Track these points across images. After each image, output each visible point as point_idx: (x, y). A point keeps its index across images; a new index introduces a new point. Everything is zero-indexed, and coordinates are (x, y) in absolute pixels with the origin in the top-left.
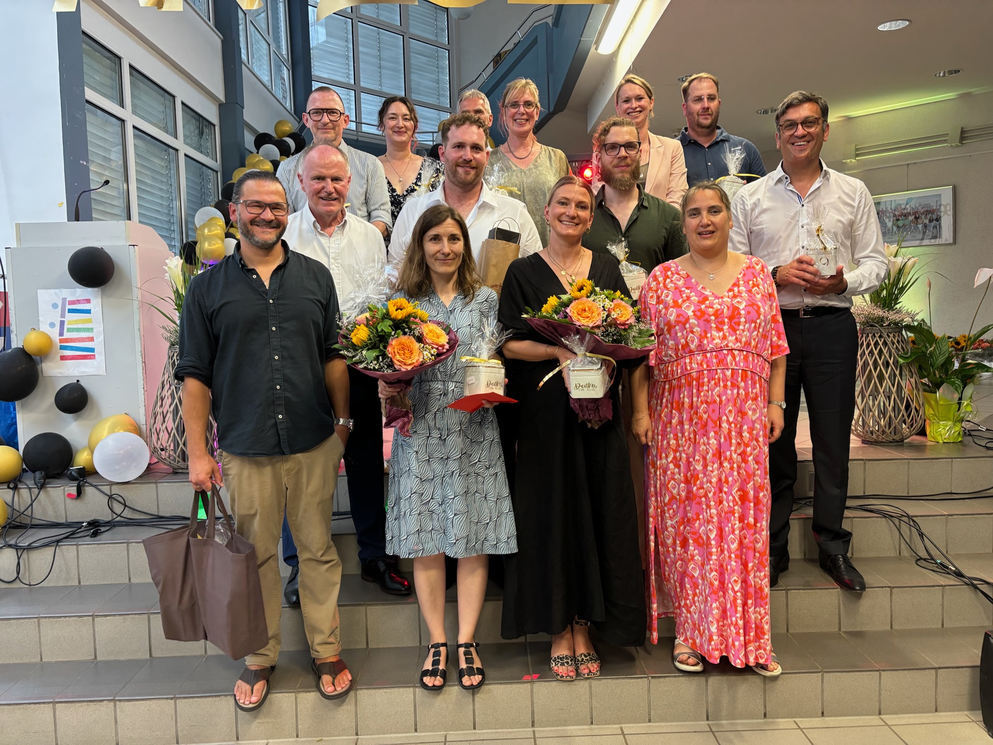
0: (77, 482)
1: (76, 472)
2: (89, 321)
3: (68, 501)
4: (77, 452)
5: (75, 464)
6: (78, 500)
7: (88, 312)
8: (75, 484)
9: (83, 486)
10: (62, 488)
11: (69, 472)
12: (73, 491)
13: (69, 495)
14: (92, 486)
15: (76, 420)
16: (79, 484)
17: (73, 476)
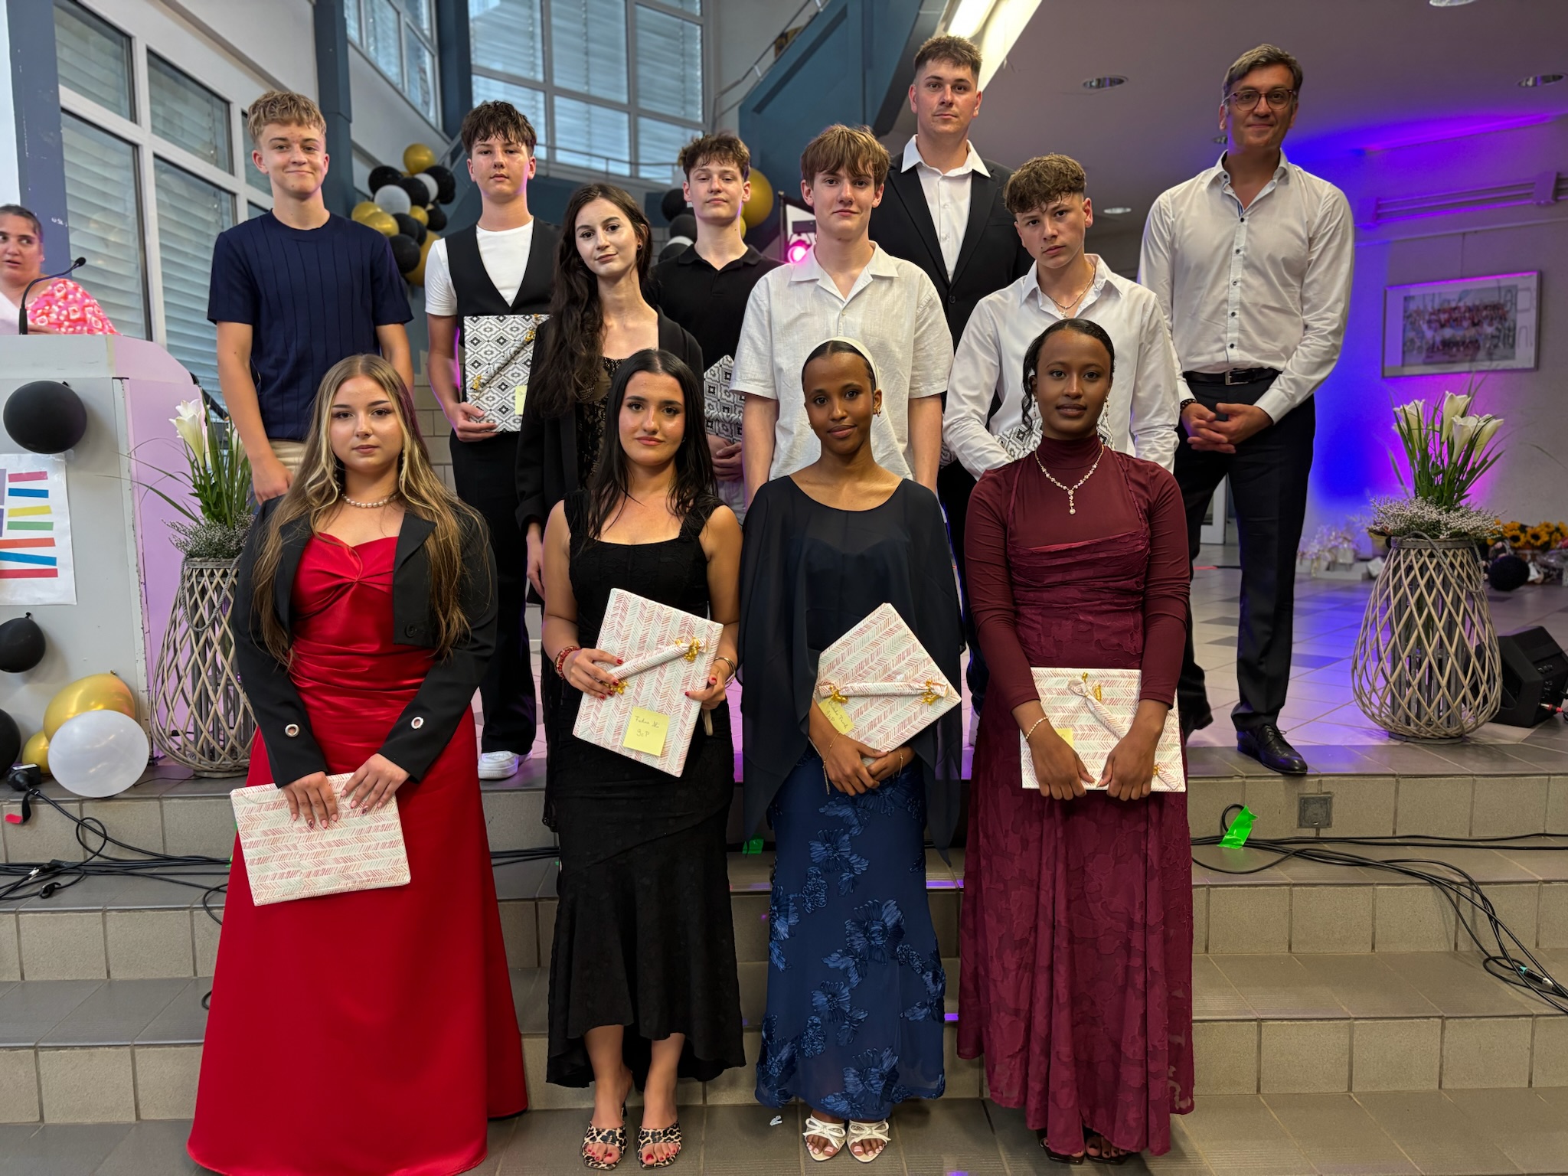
0: (23, 794)
1: (23, 776)
2: (47, 510)
3: (10, 828)
6: (26, 827)
7: (43, 494)
8: (20, 797)
9: (34, 802)
11: (11, 776)
12: (17, 810)
13: (11, 818)
14: (48, 801)
15: (26, 681)
16: (25, 799)
17: (18, 783)
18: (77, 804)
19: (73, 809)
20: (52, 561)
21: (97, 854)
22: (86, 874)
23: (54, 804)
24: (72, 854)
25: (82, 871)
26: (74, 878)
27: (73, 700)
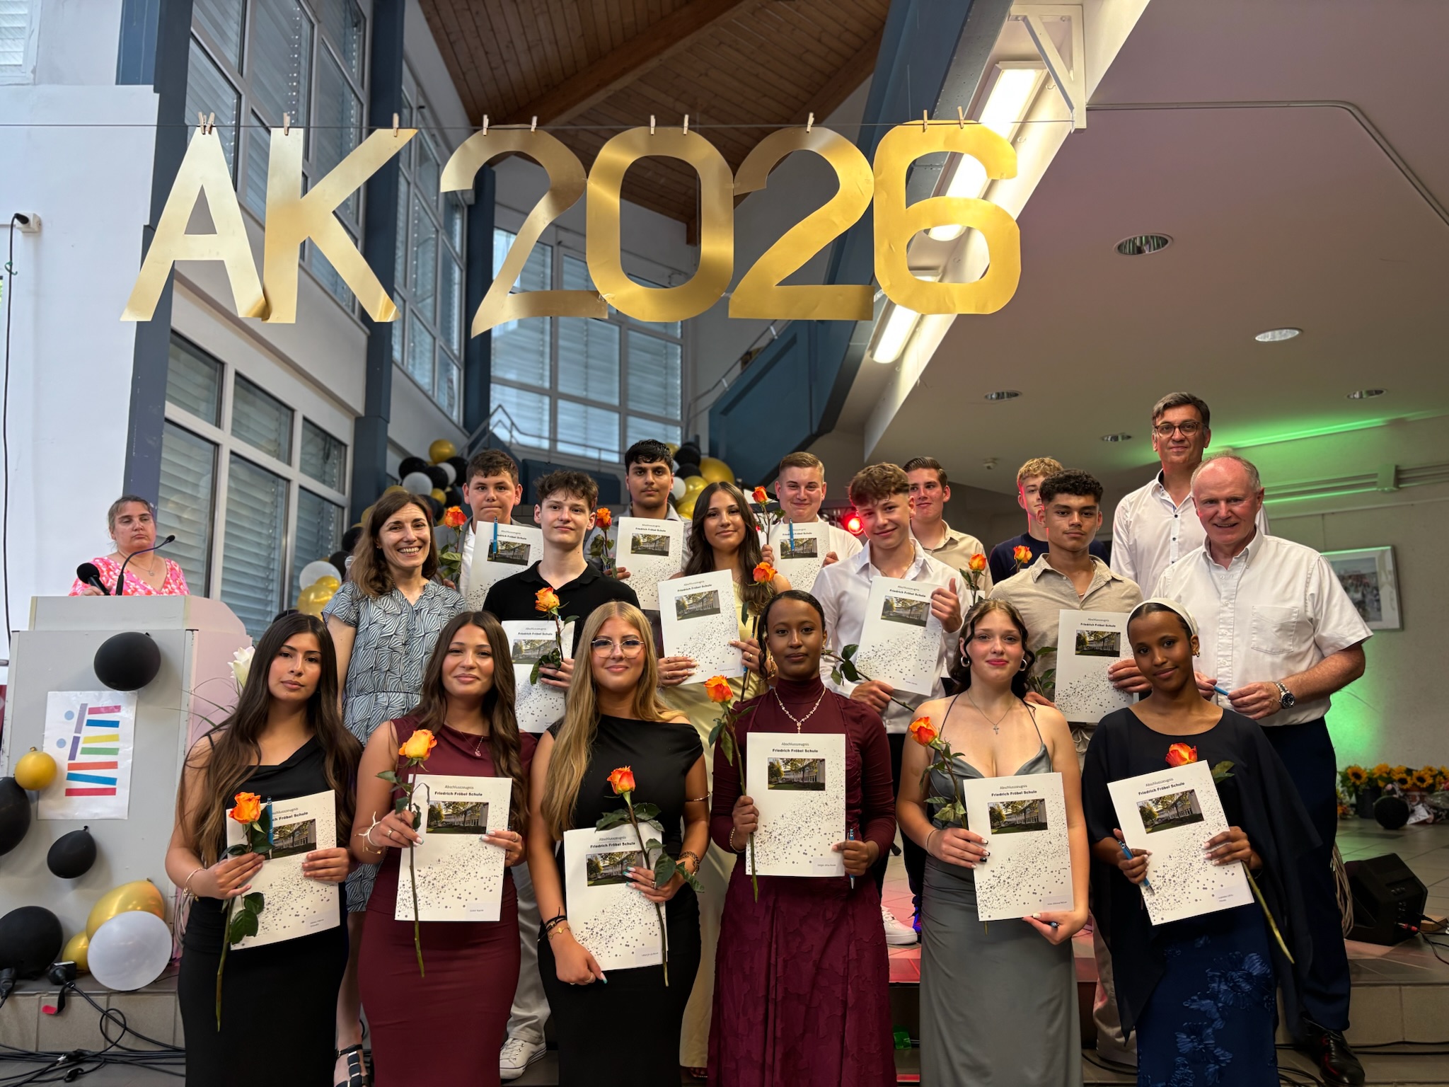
0: (60, 988)
1: (62, 971)
2: (115, 738)
3: (44, 1017)
4: (70, 937)
5: (64, 958)
6: (58, 1017)
7: (115, 724)
8: (57, 990)
9: (69, 994)
10: (38, 996)
11: (52, 971)
12: (53, 1001)
13: (47, 1009)
14: (81, 994)
15: (75, 887)
16: (62, 991)
17: (57, 976)
18: (105, 998)
19: (101, 1001)
20: (113, 781)
21: (115, 1044)
22: (106, 1062)
23: (86, 996)
24: (95, 1044)
25: (102, 1059)
26: (95, 1065)
27: (113, 905)
